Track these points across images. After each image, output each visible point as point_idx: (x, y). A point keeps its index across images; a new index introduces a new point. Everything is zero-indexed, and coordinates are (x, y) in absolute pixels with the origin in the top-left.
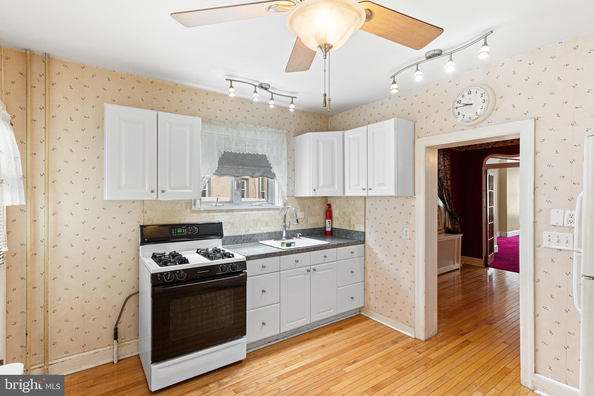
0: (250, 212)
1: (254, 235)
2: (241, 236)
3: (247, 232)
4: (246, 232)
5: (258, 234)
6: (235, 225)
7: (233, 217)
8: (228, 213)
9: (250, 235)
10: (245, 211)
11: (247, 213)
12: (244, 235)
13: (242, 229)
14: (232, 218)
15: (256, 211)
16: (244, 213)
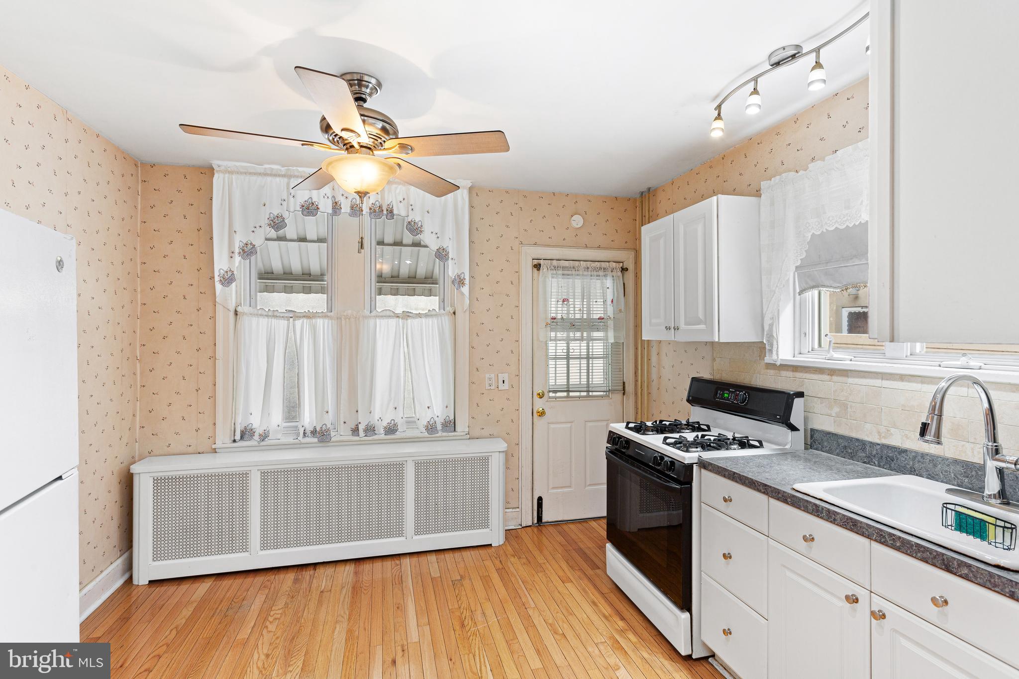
0: (896, 382)
1: (905, 451)
2: (863, 444)
3: (885, 438)
4: (880, 436)
5: (916, 452)
6: (849, 410)
7: (845, 388)
8: (835, 378)
9: (888, 447)
10: (878, 378)
11: (886, 383)
12: (872, 444)
13: (868, 426)
14: (842, 391)
15: (917, 382)
16: (878, 382)
